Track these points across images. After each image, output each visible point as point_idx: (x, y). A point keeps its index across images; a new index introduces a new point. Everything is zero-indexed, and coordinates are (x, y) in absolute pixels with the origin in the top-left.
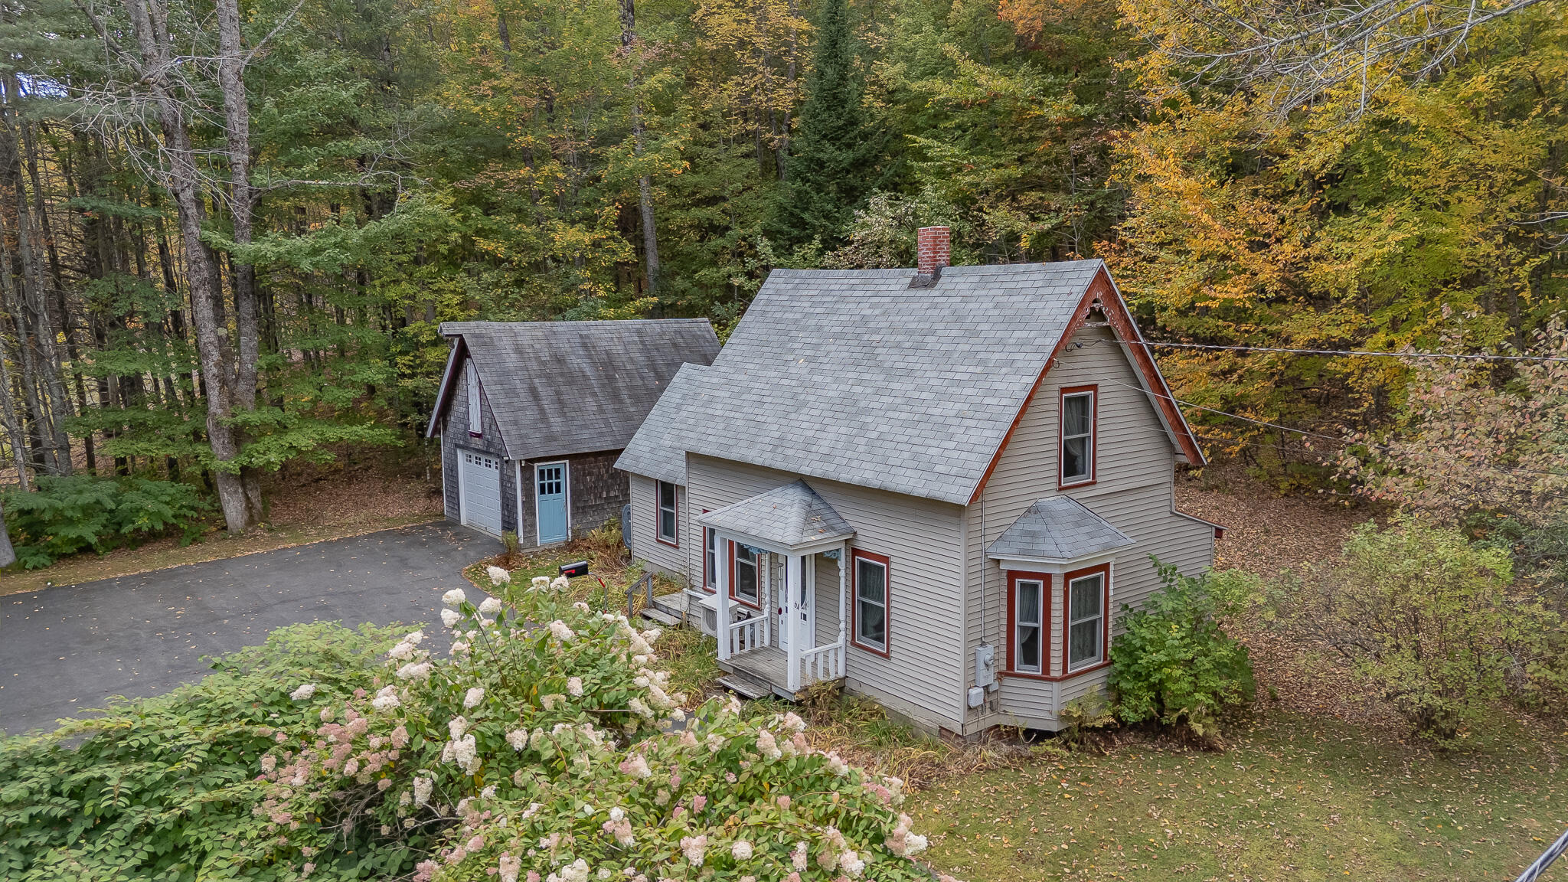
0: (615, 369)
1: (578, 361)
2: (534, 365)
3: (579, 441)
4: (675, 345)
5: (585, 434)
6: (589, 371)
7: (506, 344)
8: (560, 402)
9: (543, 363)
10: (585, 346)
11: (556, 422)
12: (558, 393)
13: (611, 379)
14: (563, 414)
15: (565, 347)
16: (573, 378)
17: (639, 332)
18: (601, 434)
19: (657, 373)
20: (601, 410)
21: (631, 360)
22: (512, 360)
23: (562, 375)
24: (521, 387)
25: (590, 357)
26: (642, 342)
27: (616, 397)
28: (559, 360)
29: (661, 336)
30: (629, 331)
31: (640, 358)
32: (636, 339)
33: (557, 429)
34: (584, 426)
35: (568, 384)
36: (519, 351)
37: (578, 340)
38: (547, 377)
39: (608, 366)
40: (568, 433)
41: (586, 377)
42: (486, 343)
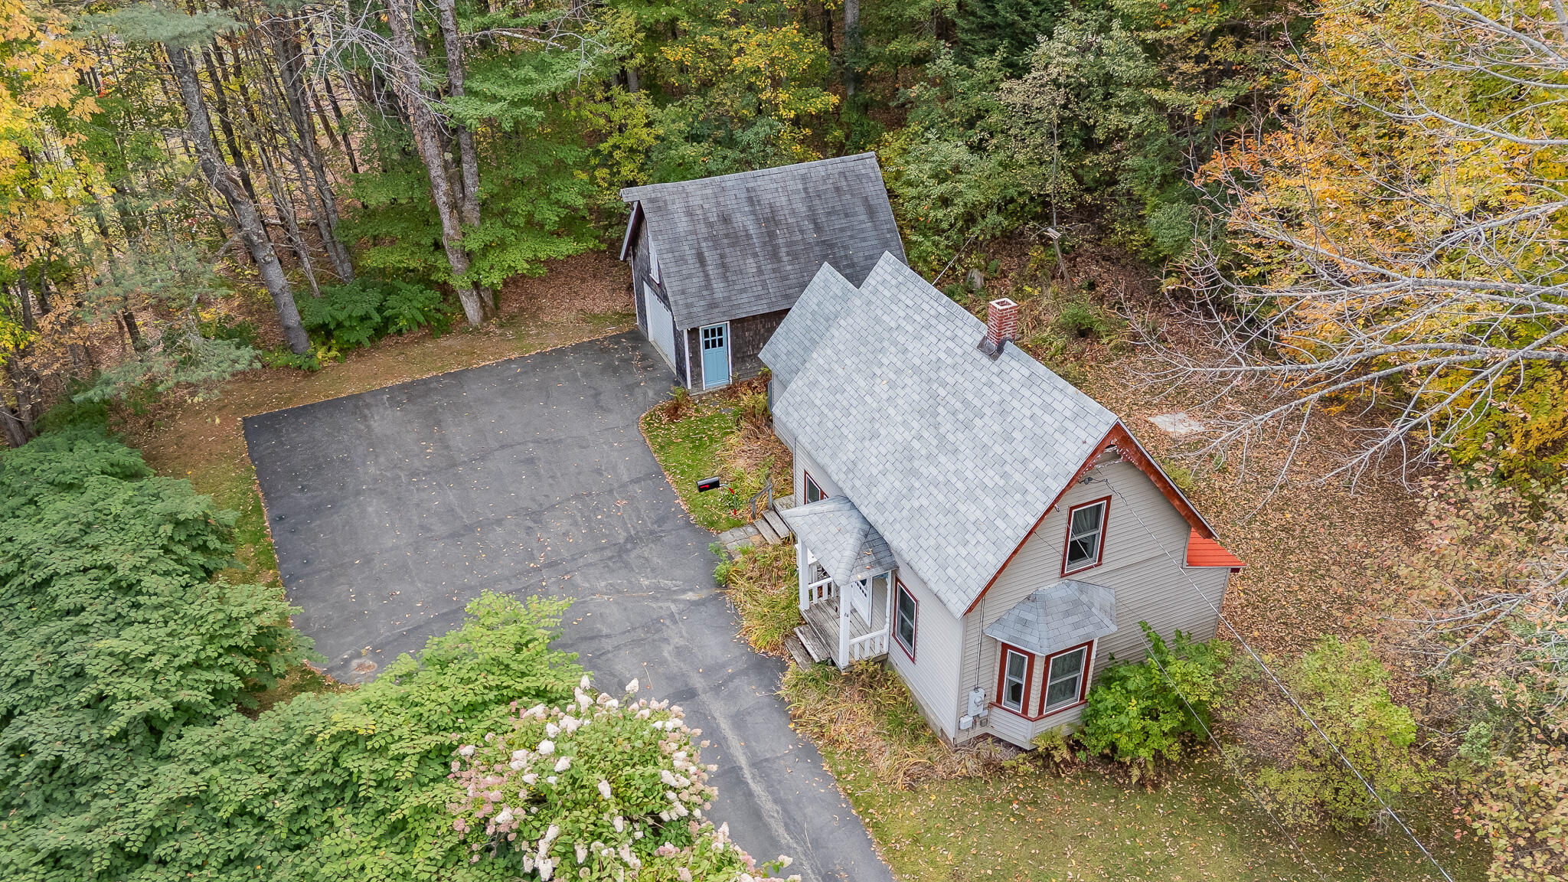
0: (777, 223)
1: (744, 221)
2: (703, 230)
4: (837, 189)
5: (744, 298)
6: (752, 230)
7: (677, 207)
8: (723, 265)
9: (710, 225)
10: (750, 200)
11: (718, 286)
12: (722, 256)
13: (771, 235)
14: (725, 279)
15: (731, 203)
16: (737, 239)
17: (804, 178)
19: (816, 224)
20: (760, 272)
21: (793, 212)
22: (682, 224)
23: (727, 236)
24: (689, 253)
25: (753, 213)
26: (805, 189)
27: (775, 256)
28: (726, 220)
29: (824, 180)
30: (794, 178)
31: (801, 208)
32: (800, 186)
33: (719, 295)
34: (744, 290)
35: (733, 245)
36: (690, 213)
37: (744, 195)
38: (714, 239)
39: (770, 221)
40: (728, 299)
41: (748, 237)
42: (661, 208)
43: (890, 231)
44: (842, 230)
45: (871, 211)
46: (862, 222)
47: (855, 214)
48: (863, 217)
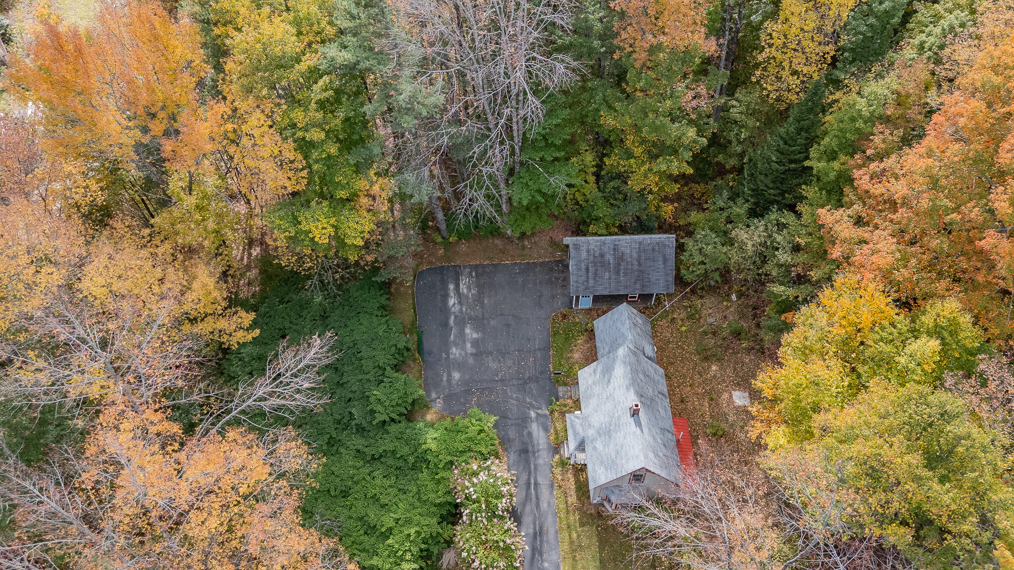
0: (623, 260)
1: (610, 258)
2: (592, 258)
3: (597, 290)
4: (653, 250)
5: (600, 288)
6: (612, 261)
7: (584, 247)
8: (596, 274)
9: (595, 257)
10: (614, 249)
11: (591, 282)
12: (596, 270)
13: (619, 265)
14: (595, 279)
15: (606, 249)
16: (604, 265)
17: (640, 243)
18: (606, 288)
19: (639, 262)
20: (610, 278)
21: (631, 256)
22: (584, 255)
23: (600, 262)
24: (583, 266)
25: (614, 255)
26: (639, 248)
27: (618, 273)
28: (602, 256)
29: (649, 244)
30: (636, 242)
31: (635, 255)
32: (638, 246)
33: (590, 285)
34: (600, 285)
35: (602, 266)
36: (588, 251)
37: (612, 247)
38: (595, 263)
39: (620, 258)
40: (594, 287)
41: (609, 264)
42: (577, 247)
43: (670, 270)
44: (650, 267)
45: (665, 261)
46: (659, 265)
47: (658, 261)
48: (661, 263)
